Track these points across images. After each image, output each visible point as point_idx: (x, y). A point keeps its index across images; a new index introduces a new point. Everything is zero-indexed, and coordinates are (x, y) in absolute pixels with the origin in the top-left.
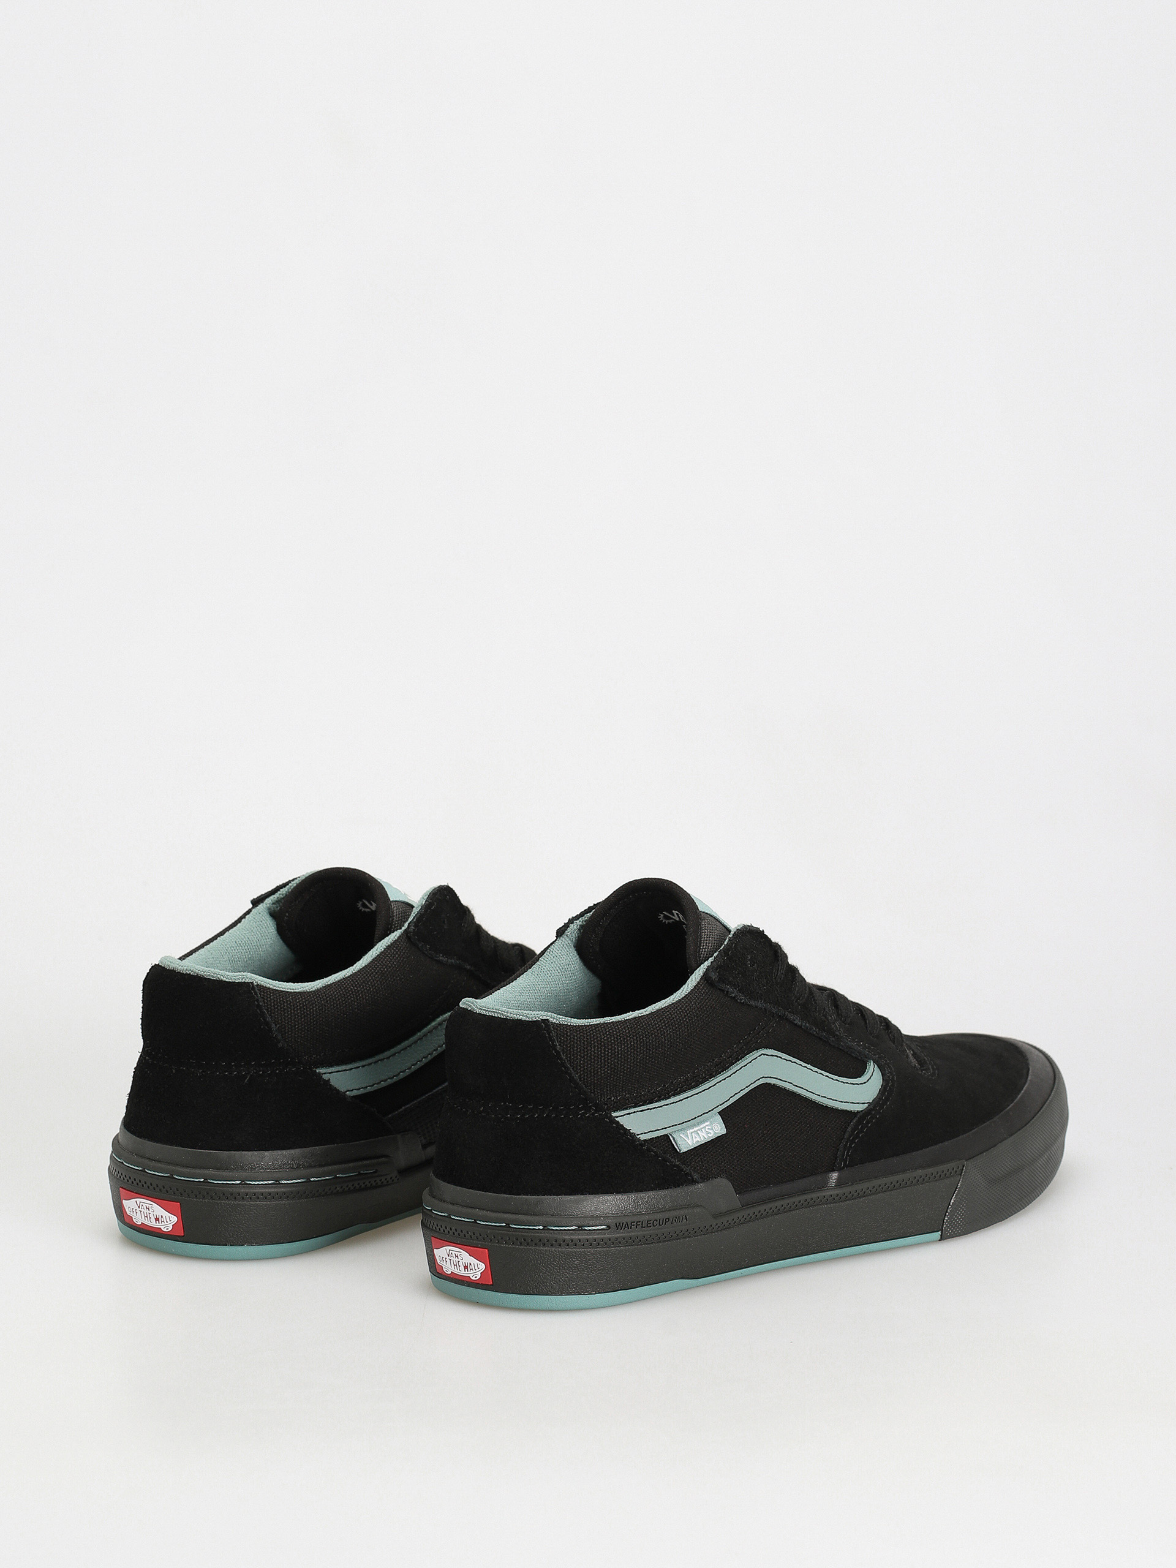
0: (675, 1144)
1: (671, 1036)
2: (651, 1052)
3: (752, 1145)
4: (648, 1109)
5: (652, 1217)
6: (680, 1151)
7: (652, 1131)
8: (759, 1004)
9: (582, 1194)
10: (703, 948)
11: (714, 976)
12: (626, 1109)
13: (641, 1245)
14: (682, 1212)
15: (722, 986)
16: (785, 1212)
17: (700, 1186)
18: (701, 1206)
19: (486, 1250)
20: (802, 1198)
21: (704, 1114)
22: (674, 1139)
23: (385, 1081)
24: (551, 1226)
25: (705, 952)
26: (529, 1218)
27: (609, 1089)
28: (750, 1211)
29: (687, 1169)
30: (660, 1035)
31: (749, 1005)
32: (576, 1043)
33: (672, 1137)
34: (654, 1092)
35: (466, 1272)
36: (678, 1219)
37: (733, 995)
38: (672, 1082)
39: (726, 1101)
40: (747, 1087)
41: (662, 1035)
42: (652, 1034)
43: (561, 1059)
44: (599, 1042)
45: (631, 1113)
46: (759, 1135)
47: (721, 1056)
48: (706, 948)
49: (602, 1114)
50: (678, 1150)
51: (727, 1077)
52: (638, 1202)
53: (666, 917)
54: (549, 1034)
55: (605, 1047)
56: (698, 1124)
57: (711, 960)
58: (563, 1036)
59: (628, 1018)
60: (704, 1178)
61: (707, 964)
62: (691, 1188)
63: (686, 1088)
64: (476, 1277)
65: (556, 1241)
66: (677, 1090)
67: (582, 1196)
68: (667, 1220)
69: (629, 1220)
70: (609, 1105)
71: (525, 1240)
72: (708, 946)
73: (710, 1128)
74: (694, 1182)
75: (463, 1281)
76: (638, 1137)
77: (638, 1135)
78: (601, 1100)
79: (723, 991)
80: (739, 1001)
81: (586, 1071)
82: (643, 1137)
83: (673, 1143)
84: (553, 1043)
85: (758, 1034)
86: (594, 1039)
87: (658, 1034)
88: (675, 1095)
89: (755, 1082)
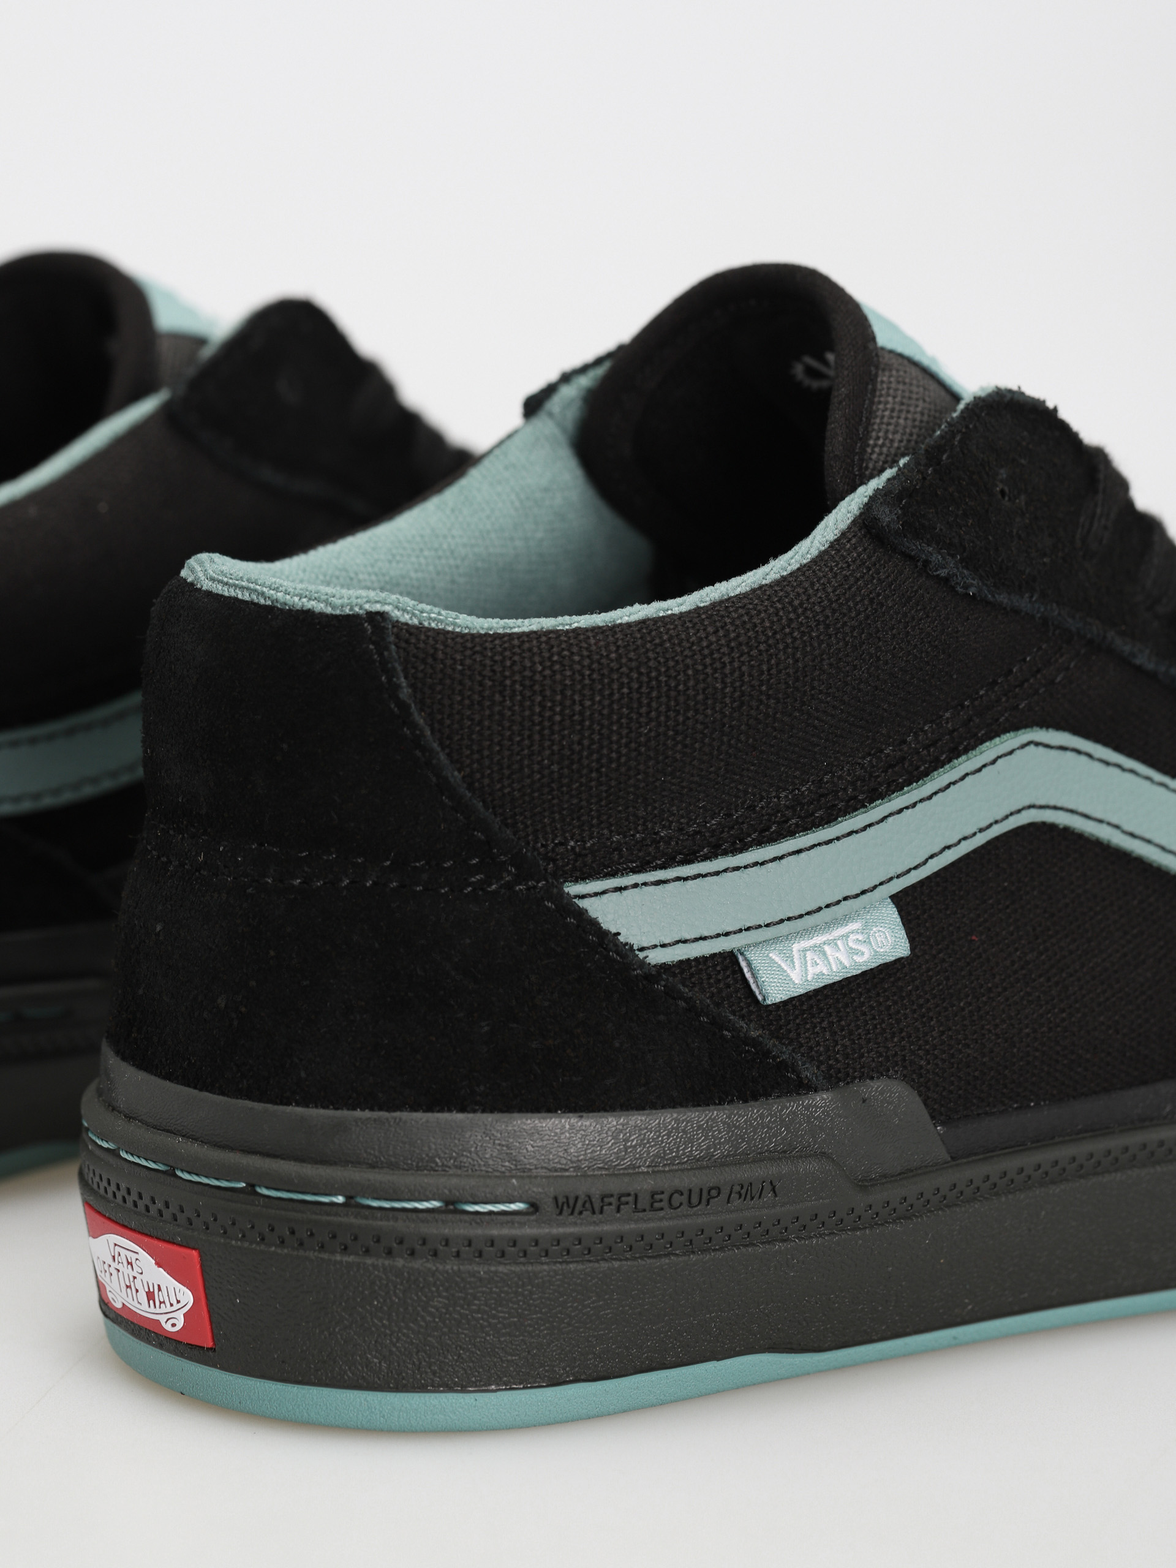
0: (751, 981)
1: (742, 675)
2: (681, 719)
3: (990, 990)
4: (678, 879)
5: (667, 1183)
6: (765, 1000)
7: (685, 942)
8: (1024, 603)
9: (463, 1110)
10: (875, 445)
11: (887, 516)
12: (613, 875)
13: (635, 1259)
14: (770, 1170)
15: (914, 546)
16: (1081, 1177)
17: (822, 1100)
18: (823, 1154)
19: (194, 1253)
20: (1134, 1139)
21: (845, 899)
22: (749, 965)
23: (94, 780)
24: (364, 1196)
25: (880, 454)
26: (309, 1171)
27: (557, 816)
28: (977, 1171)
29: (783, 1053)
30: (709, 670)
31: (988, 603)
32: (461, 683)
33: (746, 959)
34: (696, 833)
35: (152, 1309)
36: (746, 1191)
37: (943, 573)
38: (752, 808)
39: (916, 868)
40: (981, 830)
41: (715, 670)
42: (687, 667)
43: (413, 726)
44: (527, 683)
45: (626, 888)
46: (1013, 963)
47: (904, 742)
48: (883, 445)
49: (535, 887)
50: (760, 998)
51: (921, 801)
52: (626, 1140)
53: (811, 372)
54: (381, 655)
55: (544, 697)
56: (828, 926)
57: (889, 473)
58: (424, 661)
59: (626, 619)
60: (835, 1078)
61: (876, 484)
62: (792, 1106)
63: (797, 825)
64: (174, 1325)
65: (378, 1241)
66: (768, 829)
67: (460, 1116)
68: (714, 1193)
69: (596, 1190)
70: (560, 863)
71: (293, 1232)
72: (892, 441)
73: (860, 937)
74: (803, 1087)
75: (149, 1332)
76: (641, 955)
77: (642, 949)
78: (535, 849)
79: (911, 558)
80: (959, 589)
81: (487, 762)
82: (656, 957)
83: (748, 975)
84: (390, 680)
85: (1021, 685)
86: (513, 673)
87: (705, 666)
88: (760, 843)
89: (1007, 817)
